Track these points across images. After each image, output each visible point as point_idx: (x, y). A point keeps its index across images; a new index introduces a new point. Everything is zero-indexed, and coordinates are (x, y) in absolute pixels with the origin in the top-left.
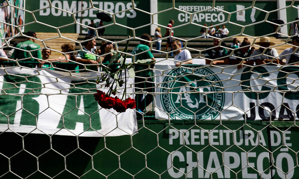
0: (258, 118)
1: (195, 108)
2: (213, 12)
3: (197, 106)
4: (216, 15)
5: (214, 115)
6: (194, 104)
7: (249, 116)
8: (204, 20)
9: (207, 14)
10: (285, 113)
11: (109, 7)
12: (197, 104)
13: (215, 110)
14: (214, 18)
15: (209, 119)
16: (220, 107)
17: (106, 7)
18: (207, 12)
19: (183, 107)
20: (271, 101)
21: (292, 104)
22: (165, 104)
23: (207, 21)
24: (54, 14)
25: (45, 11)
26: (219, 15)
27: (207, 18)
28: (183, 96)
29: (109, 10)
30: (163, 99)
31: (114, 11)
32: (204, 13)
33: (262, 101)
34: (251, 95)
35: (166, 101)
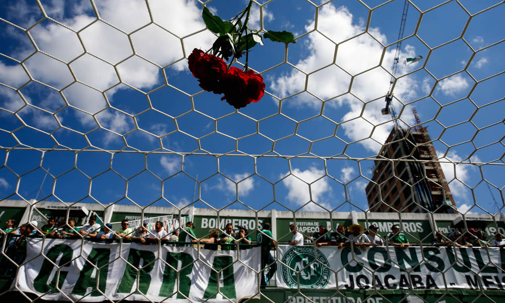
0: (356, 287)
1: (308, 280)
2: (312, 226)
3: (309, 278)
4: (314, 228)
5: (323, 285)
6: (307, 276)
7: (349, 285)
8: (306, 231)
9: (308, 228)
10: (377, 283)
11: (245, 222)
12: (309, 276)
13: (323, 282)
14: (313, 230)
15: (319, 287)
16: (326, 280)
17: (243, 222)
18: (308, 226)
19: (298, 279)
20: (364, 274)
21: (380, 276)
22: (284, 276)
23: (308, 232)
24: (210, 227)
25: (205, 225)
26: (316, 228)
27: (308, 230)
28: (298, 269)
29: (245, 225)
30: (283, 272)
31: (248, 225)
32: (306, 226)
33: (358, 274)
34: (350, 269)
35: (286, 274)
